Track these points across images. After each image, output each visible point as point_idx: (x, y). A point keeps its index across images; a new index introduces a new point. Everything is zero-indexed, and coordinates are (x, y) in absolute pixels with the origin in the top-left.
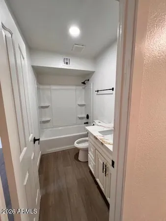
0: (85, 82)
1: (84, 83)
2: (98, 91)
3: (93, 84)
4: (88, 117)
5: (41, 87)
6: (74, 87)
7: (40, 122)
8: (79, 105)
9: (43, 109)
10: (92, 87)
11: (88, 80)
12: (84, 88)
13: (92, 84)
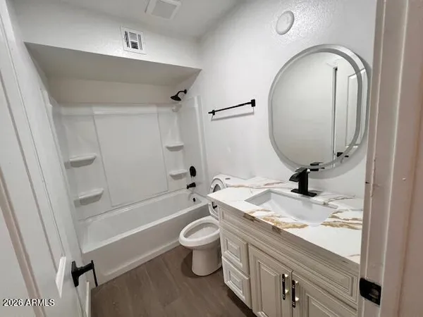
0: (179, 96)
1: (176, 98)
2: (213, 112)
3: (199, 98)
4: (193, 172)
5: (64, 111)
6: (154, 109)
7: (75, 202)
8: (170, 149)
9: (76, 169)
10: (196, 106)
11: (185, 92)
12: (176, 111)
13: (196, 98)
